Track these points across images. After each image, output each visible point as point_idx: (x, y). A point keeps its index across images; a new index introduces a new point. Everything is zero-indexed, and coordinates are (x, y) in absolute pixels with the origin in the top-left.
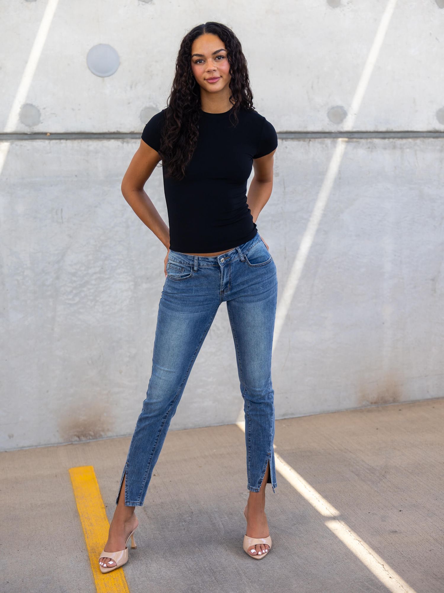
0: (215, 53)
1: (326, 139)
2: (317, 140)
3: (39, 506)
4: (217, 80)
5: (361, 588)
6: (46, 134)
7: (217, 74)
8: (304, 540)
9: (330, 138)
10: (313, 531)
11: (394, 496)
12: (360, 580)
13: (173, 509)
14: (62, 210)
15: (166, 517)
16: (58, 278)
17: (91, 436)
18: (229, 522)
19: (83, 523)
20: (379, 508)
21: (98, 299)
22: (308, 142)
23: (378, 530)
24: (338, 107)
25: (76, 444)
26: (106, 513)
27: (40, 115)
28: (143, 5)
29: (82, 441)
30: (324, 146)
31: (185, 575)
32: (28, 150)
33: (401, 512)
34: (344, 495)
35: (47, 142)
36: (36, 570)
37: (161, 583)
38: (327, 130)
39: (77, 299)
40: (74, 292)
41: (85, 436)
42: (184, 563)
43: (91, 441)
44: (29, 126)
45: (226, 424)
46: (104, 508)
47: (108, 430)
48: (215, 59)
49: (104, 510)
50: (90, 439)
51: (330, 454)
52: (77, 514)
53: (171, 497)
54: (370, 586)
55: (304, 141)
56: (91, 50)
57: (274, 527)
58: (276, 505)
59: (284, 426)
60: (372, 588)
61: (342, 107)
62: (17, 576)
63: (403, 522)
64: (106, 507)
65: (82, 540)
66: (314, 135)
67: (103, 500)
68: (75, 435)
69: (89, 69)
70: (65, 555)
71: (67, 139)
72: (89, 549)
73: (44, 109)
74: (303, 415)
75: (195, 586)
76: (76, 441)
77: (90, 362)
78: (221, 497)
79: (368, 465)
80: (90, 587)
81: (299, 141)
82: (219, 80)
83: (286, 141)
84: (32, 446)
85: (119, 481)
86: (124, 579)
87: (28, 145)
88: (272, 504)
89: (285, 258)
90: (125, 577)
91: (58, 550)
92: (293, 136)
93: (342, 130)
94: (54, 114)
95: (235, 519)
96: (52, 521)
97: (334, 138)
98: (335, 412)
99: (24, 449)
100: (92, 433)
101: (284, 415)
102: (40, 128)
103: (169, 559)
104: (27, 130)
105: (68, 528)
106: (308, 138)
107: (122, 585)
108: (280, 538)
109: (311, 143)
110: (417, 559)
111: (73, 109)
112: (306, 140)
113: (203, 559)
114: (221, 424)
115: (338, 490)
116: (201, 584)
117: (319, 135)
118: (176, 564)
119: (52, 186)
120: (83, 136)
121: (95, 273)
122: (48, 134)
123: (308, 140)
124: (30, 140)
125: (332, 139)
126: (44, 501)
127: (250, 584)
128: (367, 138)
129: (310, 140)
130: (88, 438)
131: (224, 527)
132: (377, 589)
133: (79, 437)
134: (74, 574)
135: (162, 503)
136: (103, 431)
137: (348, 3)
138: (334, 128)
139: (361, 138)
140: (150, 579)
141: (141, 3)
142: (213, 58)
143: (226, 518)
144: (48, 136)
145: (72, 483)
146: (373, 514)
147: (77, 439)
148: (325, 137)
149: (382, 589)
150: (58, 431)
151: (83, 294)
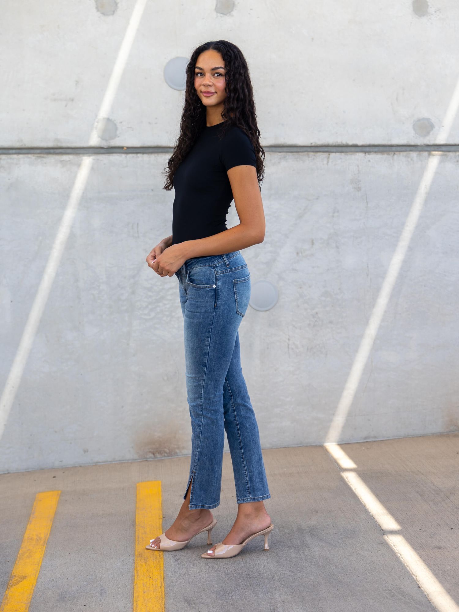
0: (214, 69)
1: (411, 153)
2: (402, 153)
3: (100, 515)
4: (211, 95)
5: (387, 595)
6: (122, 148)
7: (212, 90)
8: (347, 552)
9: (415, 151)
10: (358, 544)
11: (451, 515)
12: (389, 589)
13: (227, 521)
14: (138, 224)
15: (219, 528)
16: (133, 293)
17: (166, 453)
18: (279, 534)
19: (137, 532)
20: (432, 526)
21: (174, 314)
22: (392, 155)
23: (423, 546)
24: (424, 119)
25: (151, 461)
26: (162, 523)
27: (117, 129)
28: (221, 17)
29: (157, 458)
30: (409, 160)
31: (221, 579)
32: (105, 164)
33: (452, 530)
34: (401, 513)
35: (124, 156)
36: (82, 571)
37: (196, 585)
38: (413, 143)
39: (153, 314)
40: (150, 307)
41: (160, 453)
42: (224, 568)
43: (166, 458)
44: (106, 140)
45: (305, 445)
46: (161, 519)
47: (183, 448)
48: (213, 75)
49: (161, 520)
50: (165, 456)
51: (401, 475)
52: (134, 524)
53: (229, 511)
54: (397, 594)
55: (389, 154)
56: (169, 63)
57: (321, 540)
58: (329, 521)
59: (364, 448)
60: (398, 595)
61: (429, 119)
62: (62, 576)
63: (450, 539)
64: (164, 518)
65: (132, 546)
66: (399, 148)
67: (162, 511)
68: (150, 452)
69: (167, 82)
70: (113, 558)
71: (143, 153)
72: (137, 553)
73: (121, 122)
74: (386, 439)
75: (228, 588)
76: (151, 458)
77: (165, 378)
78: (278, 511)
79: (436, 486)
80: (129, 586)
81: (383, 154)
82: (213, 95)
83: (369, 154)
84: (107, 462)
85: (182, 495)
86: (162, 580)
87: (104, 158)
88: (326, 519)
89: (368, 275)
90: (164, 579)
91: (107, 554)
92: (376, 149)
93: (428, 143)
94: (131, 128)
95: (285, 532)
96: (108, 529)
97: (420, 151)
98: (420, 437)
99: (99, 464)
100: (167, 451)
101: (366, 438)
102: (116, 142)
103: (211, 564)
104: (104, 144)
105: (122, 535)
106: (393, 151)
107: (159, 585)
108: (324, 550)
109: (395, 156)
110: (451, 572)
111: (150, 123)
112: (390, 153)
113: (243, 566)
114: (299, 445)
115: (397, 509)
116: (234, 587)
117: (404, 148)
118: (216, 569)
119: (128, 200)
120: (160, 150)
121: (171, 288)
122: (125, 148)
123: (393, 153)
124: (107, 154)
125: (417, 153)
126: (106, 511)
127: (281, 588)
128: (455, 151)
129: (395, 154)
130: (163, 455)
131: (272, 538)
132: (402, 597)
133: (154, 454)
134: (117, 575)
135: (219, 516)
136: (178, 448)
137: (435, 12)
138: (420, 141)
139: (449, 151)
140: (187, 581)
141: (219, 15)
142: (212, 74)
143: (276, 531)
144: (125, 150)
145: (137, 495)
146: (424, 531)
147: (152, 456)
148: (411, 151)
149: (408, 597)
150: (132, 447)
151: (158, 309)
